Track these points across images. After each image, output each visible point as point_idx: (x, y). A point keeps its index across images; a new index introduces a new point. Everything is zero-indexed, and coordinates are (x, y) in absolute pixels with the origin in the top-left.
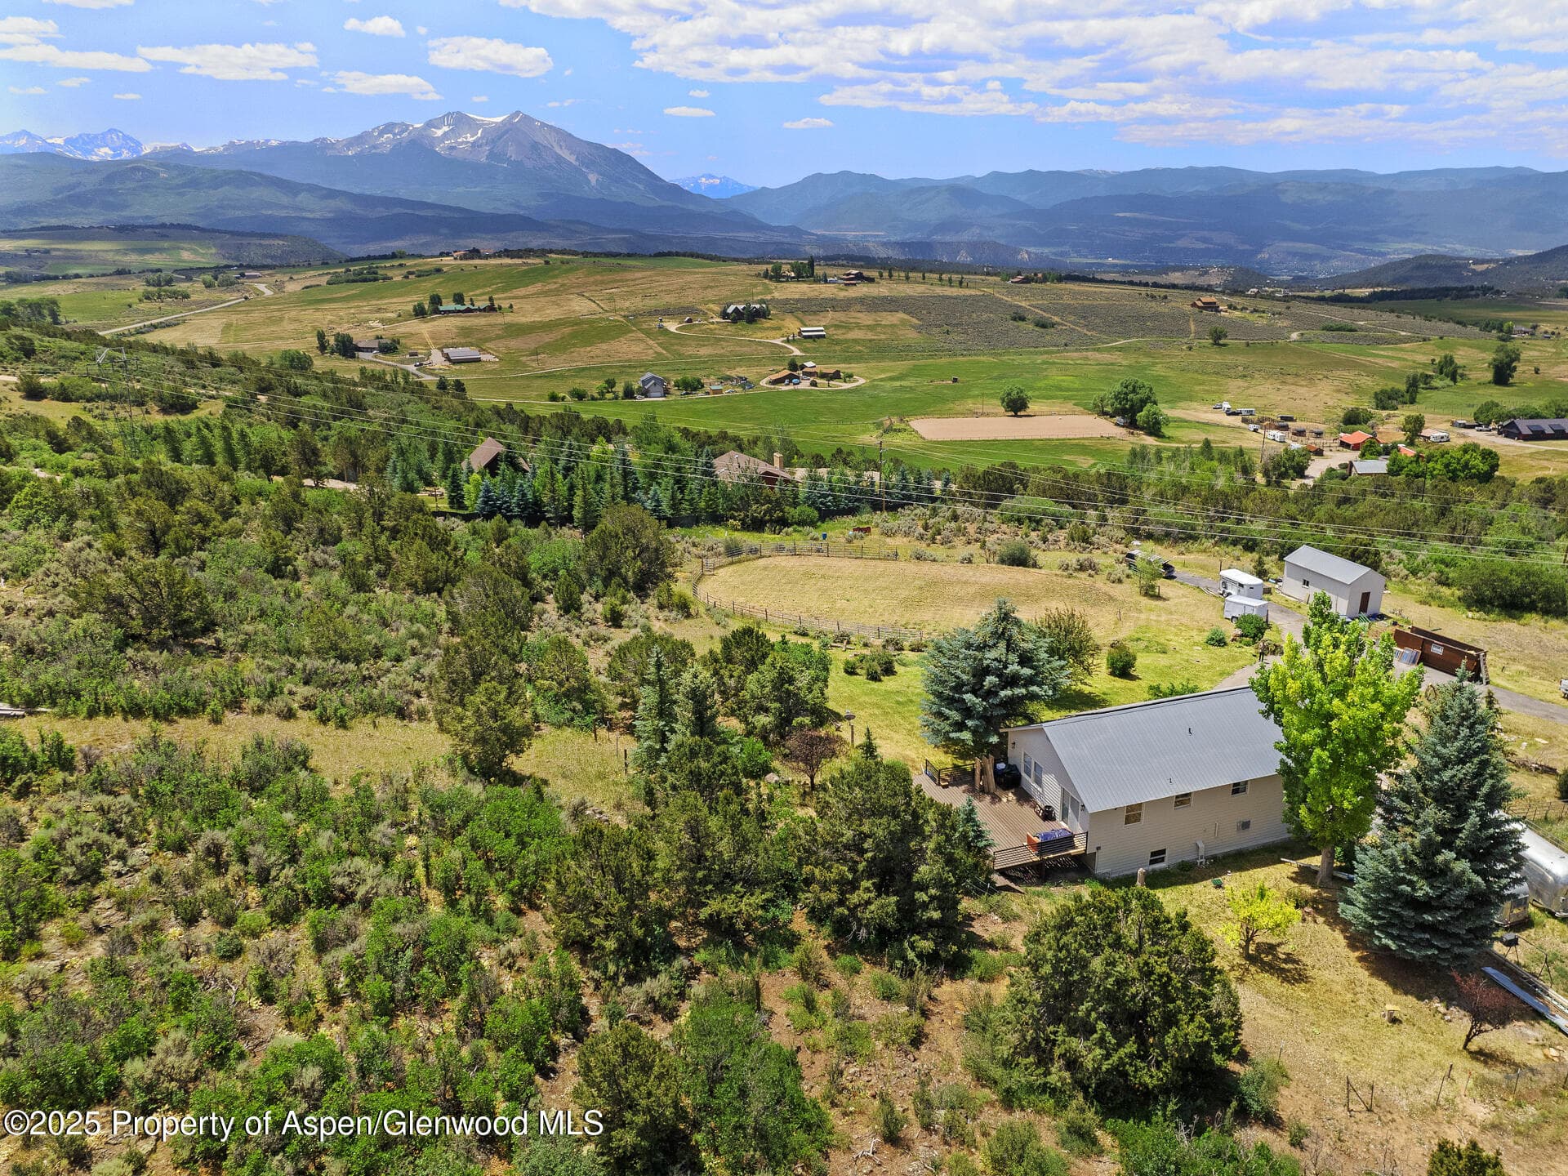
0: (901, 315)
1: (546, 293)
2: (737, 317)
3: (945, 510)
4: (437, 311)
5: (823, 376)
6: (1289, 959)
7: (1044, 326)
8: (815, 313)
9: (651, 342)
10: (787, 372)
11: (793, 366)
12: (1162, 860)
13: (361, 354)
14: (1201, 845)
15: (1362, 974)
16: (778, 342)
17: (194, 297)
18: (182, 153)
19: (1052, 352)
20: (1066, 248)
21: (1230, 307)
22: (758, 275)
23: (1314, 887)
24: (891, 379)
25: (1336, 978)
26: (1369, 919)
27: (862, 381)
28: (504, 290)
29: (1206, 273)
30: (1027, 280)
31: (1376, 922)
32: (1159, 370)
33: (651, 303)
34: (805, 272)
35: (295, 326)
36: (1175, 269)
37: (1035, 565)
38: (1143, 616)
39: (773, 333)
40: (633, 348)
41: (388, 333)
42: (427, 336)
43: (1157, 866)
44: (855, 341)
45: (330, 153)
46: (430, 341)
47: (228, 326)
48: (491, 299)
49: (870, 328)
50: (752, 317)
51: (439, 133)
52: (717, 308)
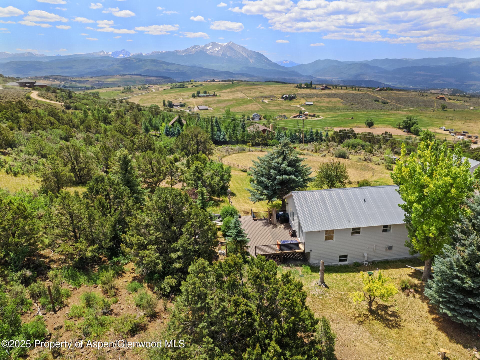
0: (338, 99)
1: (231, 92)
2: (286, 98)
3: (324, 143)
4: (198, 96)
5: (310, 116)
6: (394, 314)
7: (385, 103)
8: (311, 98)
9: (259, 105)
10: (298, 114)
11: (301, 112)
12: (345, 260)
13: (174, 107)
14: (366, 255)
15: (433, 328)
16: (298, 106)
17: (135, 92)
18: (141, 55)
19: (386, 111)
20: (397, 83)
21: (449, 99)
22: (295, 87)
23: (419, 280)
24: (332, 117)
25: (417, 328)
26: (437, 297)
27: (322, 118)
28: (219, 91)
29: (443, 90)
30: (381, 90)
31: (441, 300)
32: (422, 117)
33: (261, 95)
34: (309, 86)
35: (159, 99)
36: (432, 89)
37: (348, 158)
38: (383, 175)
39: (297, 103)
40: (254, 107)
41: (183, 102)
42: (194, 102)
43: (342, 263)
44: (322, 106)
45: (178, 54)
46: (195, 104)
47: (141, 99)
48: (214, 93)
49: (327, 102)
50: (291, 98)
51: (208, 48)
52: (281, 96)
